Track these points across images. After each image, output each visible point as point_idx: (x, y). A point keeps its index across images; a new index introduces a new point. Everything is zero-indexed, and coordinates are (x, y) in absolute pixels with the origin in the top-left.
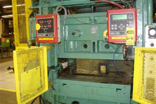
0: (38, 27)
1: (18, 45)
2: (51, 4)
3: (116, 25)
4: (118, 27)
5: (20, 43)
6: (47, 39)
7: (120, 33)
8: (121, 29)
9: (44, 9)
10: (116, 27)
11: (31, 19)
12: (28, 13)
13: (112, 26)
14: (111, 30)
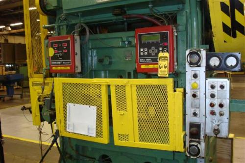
0: (51, 52)
1: (32, 76)
2: (69, 21)
3: (146, 49)
4: (148, 51)
5: (35, 73)
6: (63, 68)
7: (152, 59)
8: (153, 55)
9: (61, 27)
10: (146, 51)
11: (47, 41)
12: (44, 33)
13: (142, 50)
14: (141, 56)
